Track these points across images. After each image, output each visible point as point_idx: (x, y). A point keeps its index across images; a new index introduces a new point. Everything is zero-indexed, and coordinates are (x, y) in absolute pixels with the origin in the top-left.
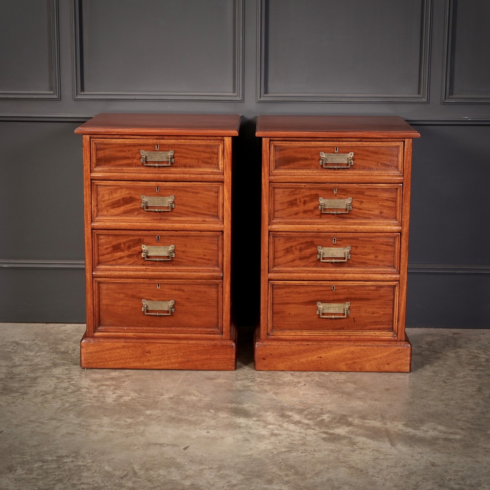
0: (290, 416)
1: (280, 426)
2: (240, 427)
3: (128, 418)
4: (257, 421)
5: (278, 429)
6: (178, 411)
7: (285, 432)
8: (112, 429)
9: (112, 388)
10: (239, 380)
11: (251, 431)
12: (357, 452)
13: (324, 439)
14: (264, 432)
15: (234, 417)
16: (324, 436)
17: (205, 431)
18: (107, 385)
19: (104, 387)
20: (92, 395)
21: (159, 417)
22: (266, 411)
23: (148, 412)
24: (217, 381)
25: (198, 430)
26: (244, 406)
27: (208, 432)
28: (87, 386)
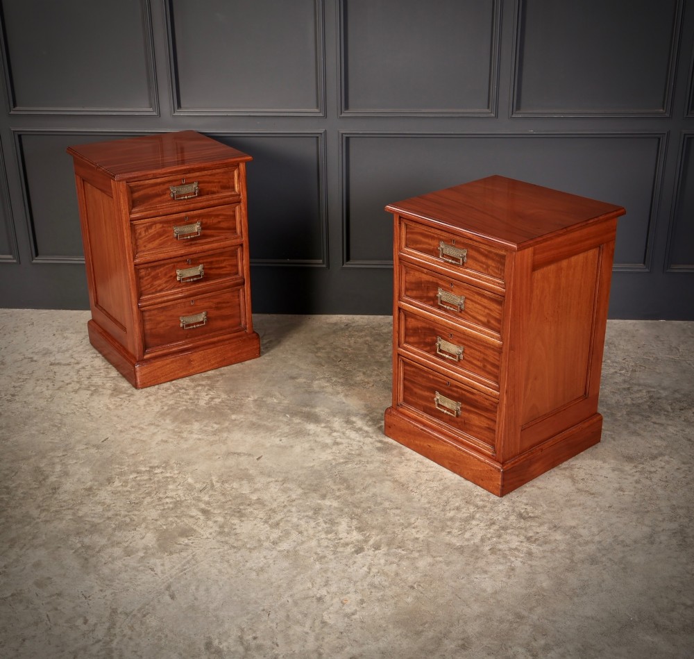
0: (354, 422)
1: (344, 433)
2: (309, 434)
3: (216, 423)
4: (325, 427)
5: (340, 437)
6: (259, 415)
7: (347, 440)
8: (200, 437)
9: (207, 388)
10: (317, 380)
11: (318, 439)
12: (403, 464)
13: (379, 449)
14: (329, 441)
15: (305, 423)
16: (379, 445)
17: (278, 439)
18: (202, 385)
19: (200, 388)
20: (189, 397)
21: (242, 422)
22: (335, 416)
23: (233, 417)
24: (297, 381)
25: (273, 437)
26: (317, 410)
27: (281, 440)
28: (185, 386)
